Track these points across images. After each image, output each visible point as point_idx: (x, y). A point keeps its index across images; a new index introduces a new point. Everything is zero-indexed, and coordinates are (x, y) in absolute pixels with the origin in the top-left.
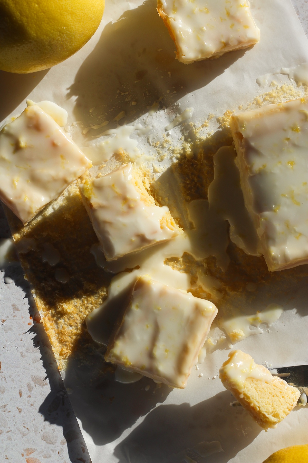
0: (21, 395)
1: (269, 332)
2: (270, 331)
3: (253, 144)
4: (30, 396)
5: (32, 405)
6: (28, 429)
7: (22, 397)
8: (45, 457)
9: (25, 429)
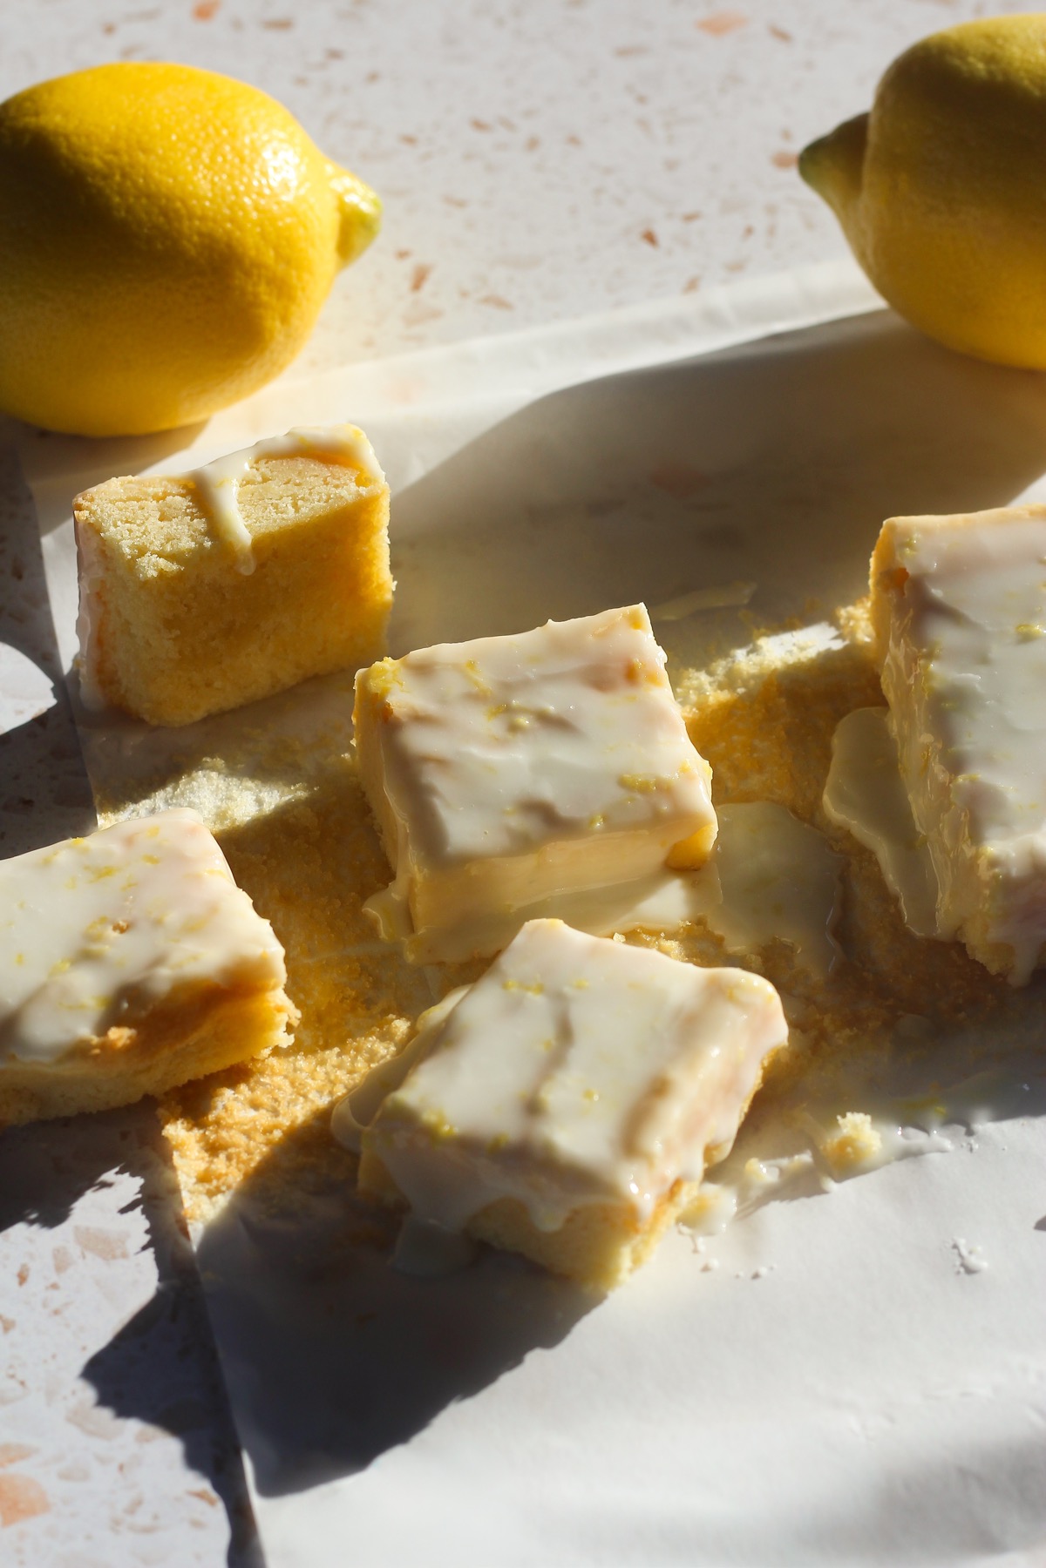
0: (22, 1278)
1: (971, 1150)
2: (976, 1146)
3: (937, 592)
4: (54, 1286)
5: (56, 1312)
6: (22, 1383)
7: (25, 1286)
8: (65, 1476)
9: (13, 1384)
